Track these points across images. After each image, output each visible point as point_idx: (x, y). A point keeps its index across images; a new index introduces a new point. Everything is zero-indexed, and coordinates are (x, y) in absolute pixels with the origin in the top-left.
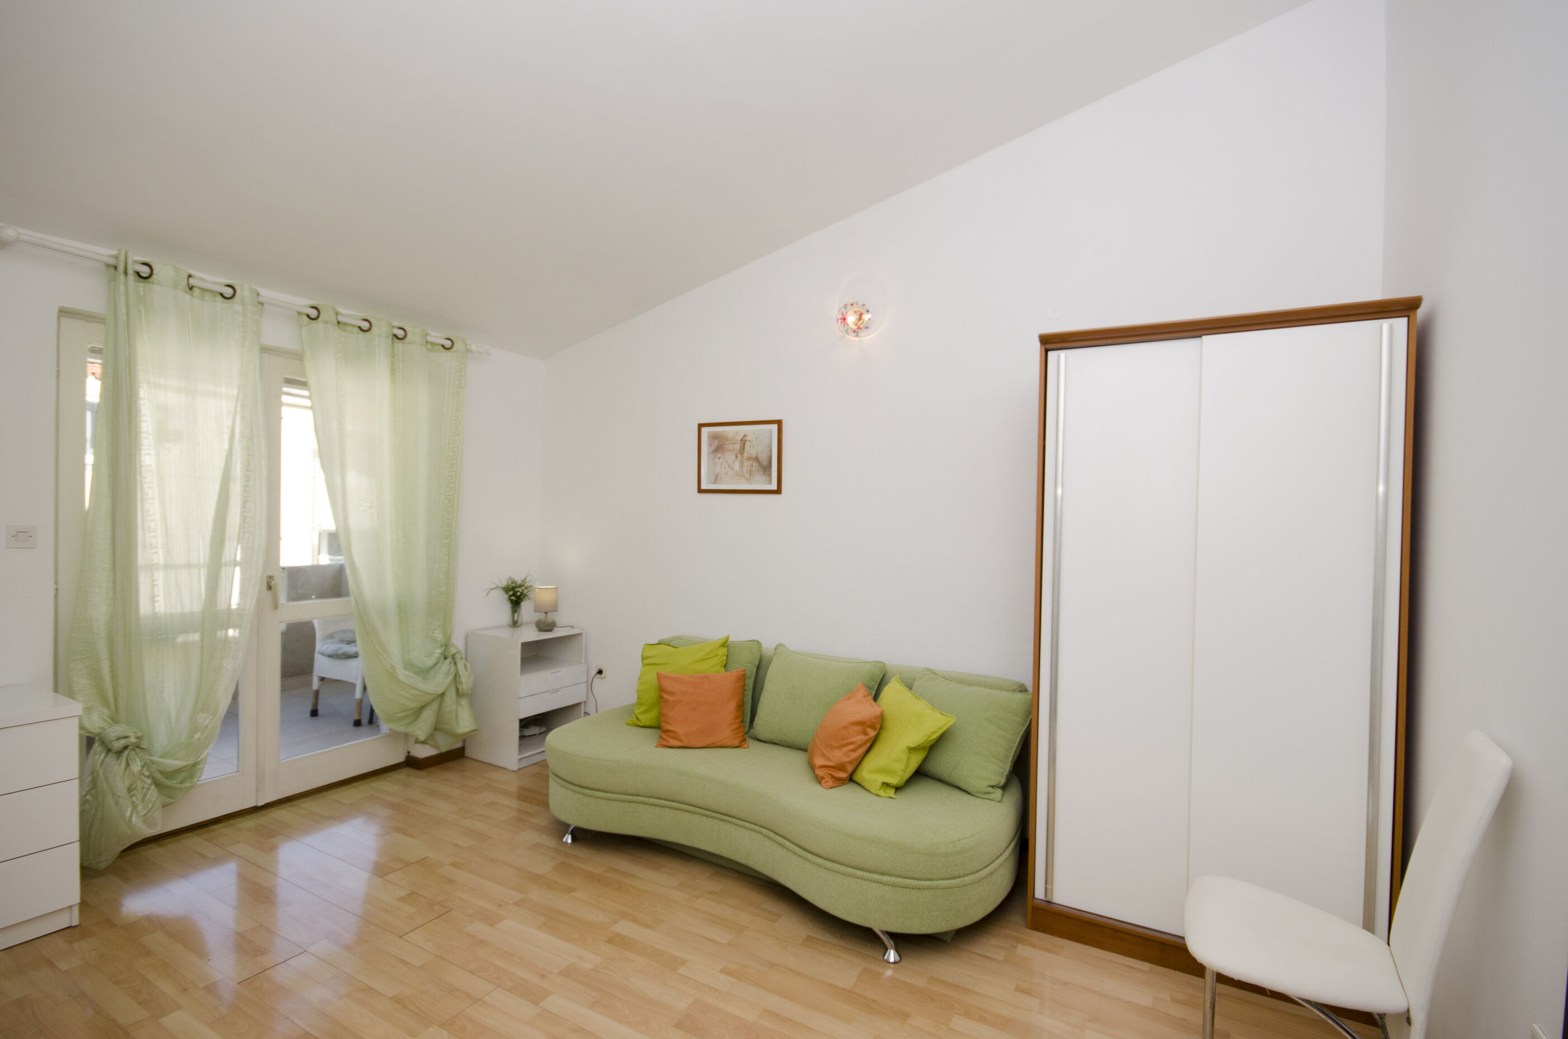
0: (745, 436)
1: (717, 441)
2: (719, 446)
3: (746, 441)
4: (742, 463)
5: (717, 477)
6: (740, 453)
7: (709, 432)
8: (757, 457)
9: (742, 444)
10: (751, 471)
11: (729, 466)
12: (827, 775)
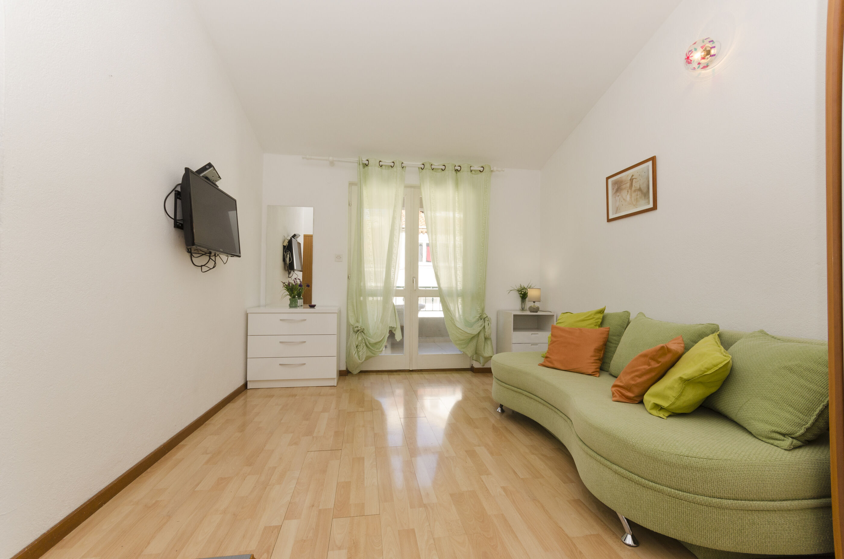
0: (633, 176)
1: (617, 185)
2: (619, 187)
3: (633, 179)
4: (631, 195)
5: (617, 209)
6: (630, 189)
7: (612, 181)
8: (640, 188)
9: (631, 182)
10: (637, 199)
11: (624, 199)
12: (616, 391)
